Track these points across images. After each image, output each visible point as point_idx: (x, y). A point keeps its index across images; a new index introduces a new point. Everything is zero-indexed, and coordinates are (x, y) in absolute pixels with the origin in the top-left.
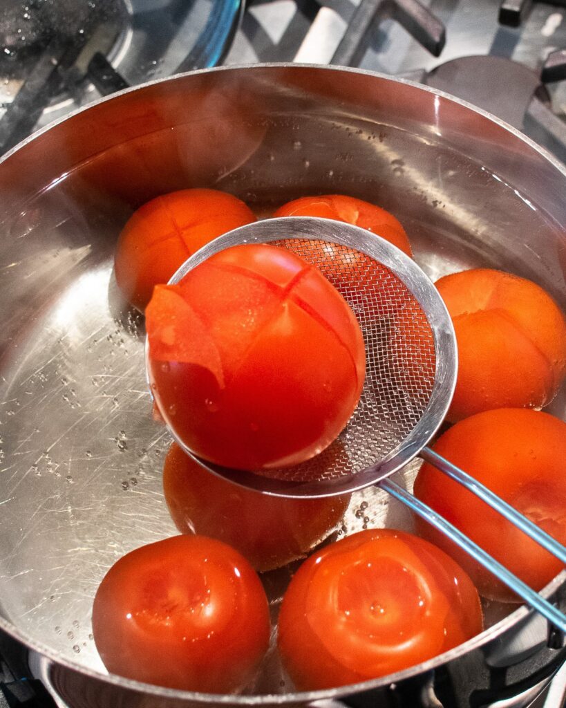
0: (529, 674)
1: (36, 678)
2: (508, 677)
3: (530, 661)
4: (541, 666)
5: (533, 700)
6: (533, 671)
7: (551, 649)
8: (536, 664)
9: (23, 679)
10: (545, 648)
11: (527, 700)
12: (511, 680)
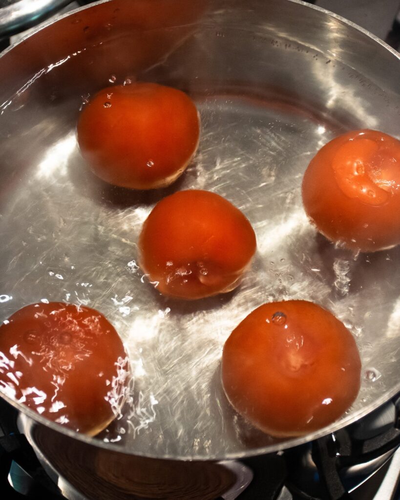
0: (379, 446)
1: (21, 433)
2: (364, 447)
3: (381, 437)
4: (389, 441)
5: (382, 464)
6: (382, 444)
7: (397, 429)
8: (385, 439)
9: (12, 434)
10: (393, 428)
11: (378, 465)
12: (366, 450)
